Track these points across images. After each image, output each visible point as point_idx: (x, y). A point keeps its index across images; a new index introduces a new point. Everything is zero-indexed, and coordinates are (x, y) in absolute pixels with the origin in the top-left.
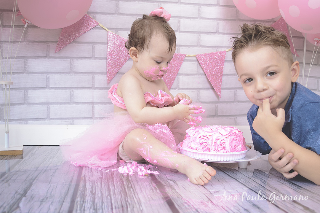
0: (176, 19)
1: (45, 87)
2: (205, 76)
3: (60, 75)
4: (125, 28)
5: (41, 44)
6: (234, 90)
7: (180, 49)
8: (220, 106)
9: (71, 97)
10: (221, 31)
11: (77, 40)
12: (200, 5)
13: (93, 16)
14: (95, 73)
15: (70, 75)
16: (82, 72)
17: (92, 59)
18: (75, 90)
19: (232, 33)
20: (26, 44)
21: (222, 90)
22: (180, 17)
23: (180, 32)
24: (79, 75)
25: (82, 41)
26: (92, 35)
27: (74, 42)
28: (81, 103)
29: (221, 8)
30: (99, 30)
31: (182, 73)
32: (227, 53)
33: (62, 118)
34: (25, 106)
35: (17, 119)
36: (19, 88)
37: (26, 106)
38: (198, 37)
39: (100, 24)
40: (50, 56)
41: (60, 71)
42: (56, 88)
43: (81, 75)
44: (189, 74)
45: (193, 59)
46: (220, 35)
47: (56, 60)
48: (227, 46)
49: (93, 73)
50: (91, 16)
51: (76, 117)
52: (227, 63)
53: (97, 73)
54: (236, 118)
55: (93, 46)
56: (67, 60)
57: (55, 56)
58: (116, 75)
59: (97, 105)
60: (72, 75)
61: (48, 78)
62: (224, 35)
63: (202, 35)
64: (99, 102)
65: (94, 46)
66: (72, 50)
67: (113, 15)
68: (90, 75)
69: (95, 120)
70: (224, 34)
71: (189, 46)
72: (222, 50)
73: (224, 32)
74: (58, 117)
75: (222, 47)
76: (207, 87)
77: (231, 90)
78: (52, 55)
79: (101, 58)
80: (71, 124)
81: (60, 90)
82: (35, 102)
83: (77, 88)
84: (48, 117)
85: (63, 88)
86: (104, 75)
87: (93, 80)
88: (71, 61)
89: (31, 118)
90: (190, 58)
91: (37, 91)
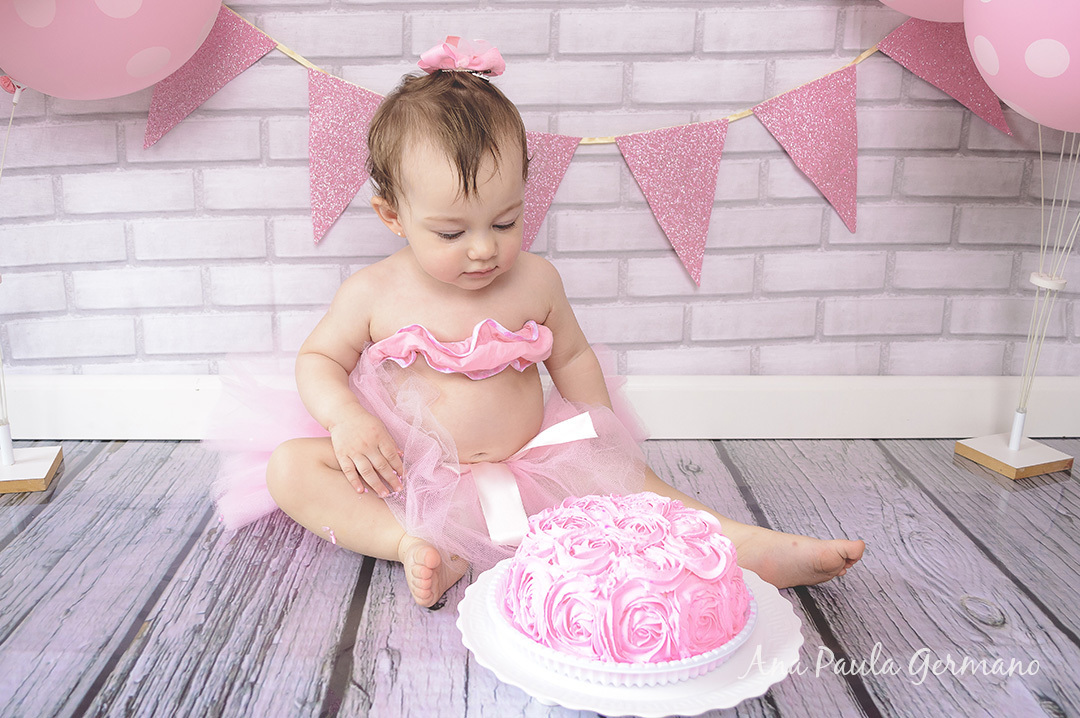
0: (545, 11)
1: (122, 261)
2: (648, 211)
3: (165, 220)
4: (364, 54)
5: (96, 122)
6: (752, 256)
7: (557, 118)
8: (699, 309)
9: (203, 291)
10: (710, 46)
11: (208, 106)
13: (256, 19)
14: (273, 210)
15: (195, 219)
16: (232, 210)
17: (261, 165)
18: (213, 268)
20: (50, 125)
21: (706, 258)
22: (559, 4)
23: (561, 57)
24: (224, 218)
25: (228, 108)
26: (255, 85)
27: (196, 110)
28: (235, 306)
30: (278, 67)
31: (565, 201)
32: (730, 125)
33: (182, 354)
34: (69, 317)
35: (51, 359)
36: (47, 265)
37: (73, 318)
38: (624, 72)
39: (280, 46)
40: (130, 161)
41: (165, 209)
42: (156, 263)
43: (231, 218)
44: (590, 205)
45: (605, 152)
46: (708, 62)
47: (147, 172)
48: (733, 100)
49: (267, 209)
50: (248, 19)
52: (729, 162)
53: (279, 210)
54: (757, 349)
55: (261, 123)
56: (183, 171)
57: (143, 161)
58: (342, 217)
59: (287, 314)
60: (200, 219)
61: (128, 232)
62: (722, 59)
63: (637, 64)
64: (292, 303)
65: (265, 121)
66: (198, 138)
67: (323, 13)
68: (259, 217)
69: (281, 360)
70: (722, 55)
71: (590, 107)
72: (717, 116)
73: (722, 51)
74: (169, 352)
75: (714, 105)
76: (656, 248)
77: (742, 256)
78: (133, 156)
79: (289, 160)
80: (210, 373)
81: (170, 268)
82: (98, 307)
83: (219, 261)
84: (139, 353)
85: (178, 260)
86: (301, 217)
87: (269, 235)
88: (196, 174)
89: (90, 354)
90: (592, 147)
91: (99, 272)
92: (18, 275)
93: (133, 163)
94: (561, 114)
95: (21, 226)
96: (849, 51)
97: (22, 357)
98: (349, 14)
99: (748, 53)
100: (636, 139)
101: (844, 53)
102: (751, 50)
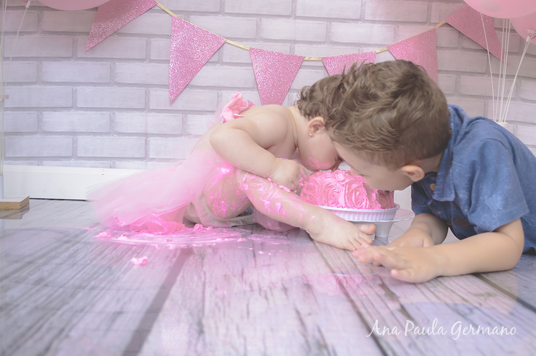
1: (69, 108)
3: (94, 87)
4: (201, 10)
5: (63, 36)
7: (294, 47)
9: (110, 124)
10: (368, 17)
11: (121, 31)
14: (149, 85)
15: (109, 88)
16: (129, 84)
17: (146, 62)
18: (117, 113)
19: (388, 21)
20: (39, 36)
23: (296, 18)
24: (125, 88)
25: (131, 33)
26: (147, 22)
27: (116, 33)
28: (127, 133)
30: (158, 14)
31: (296, 87)
32: (377, 55)
33: (97, 157)
34: (38, 136)
35: (27, 157)
36: (29, 108)
37: (40, 136)
38: (327, 27)
39: (160, 5)
40: (79, 56)
41: (94, 81)
42: (87, 109)
43: (128, 88)
45: (317, 65)
46: (367, 24)
47: (87, 62)
48: (379, 43)
49: (147, 84)
51: (118, 156)
53: (153, 85)
55: (147, 41)
56: (105, 63)
57: (85, 57)
58: (185, 90)
59: (154, 138)
60: (112, 87)
61: (74, 92)
63: (333, 23)
64: (156, 132)
65: (150, 40)
66: (114, 47)
68: (142, 88)
69: (149, 163)
70: (374, 22)
72: (371, 50)
73: (374, 19)
74: (90, 156)
78: (80, 54)
79: (160, 60)
80: (111, 167)
81: (94, 112)
82: (55, 131)
83: (120, 109)
84: (74, 156)
85: (98, 108)
86: (164, 89)
87: (147, 98)
88: (112, 64)
89: (48, 156)
90: (312, 62)
91: (57, 112)
93: (80, 58)
94: (296, 45)
95: (18, 87)
96: (433, 23)
97: (11, 156)
99: (386, 21)
100: (332, 58)
101: (431, 24)
102: (387, 20)
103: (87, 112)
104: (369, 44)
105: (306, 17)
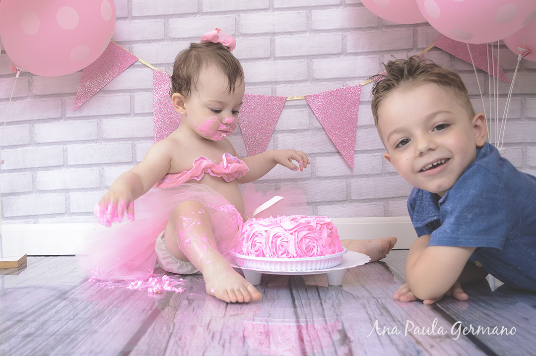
0: (267, 37)
1: (61, 166)
2: (324, 132)
3: (83, 145)
5: (52, 98)
6: (380, 154)
7: (276, 88)
8: (355, 183)
9: (100, 180)
10: (350, 50)
11: (105, 89)
12: (310, 8)
13: (129, 48)
14: (136, 138)
15: (97, 144)
16: (116, 139)
17: (130, 116)
18: (106, 168)
19: (372, 52)
20: (30, 100)
21: (356, 155)
22: (274, 34)
23: (276, 58)
24: (112, 143)
25: (115, 89)
26: (130, 78)
29: (349, 8)
30: (140, 69)
31: (281, 129)
32: (362, 88)
34: (34, 195)
35: (24, 216)
36: (24, 169)
38: (308, 64)
39: (140, 60)
40: (67, 116)
41: (83, 139)
42: (78, 166)
43: (115, 142)
44: (294, 130)
45: (300, 104)
46: (349, 57)
47: (75, 121)
48: (363, 75)
49: (133, 138)
50: (126, 48)
52: (364, 106)
53: (139, 138)
54: (387, 203)
55: (131, 96)
56: (93, 120)
57: (74, 116)
60: (100, 144)
61: (65, 151)
62: (356, 56)
63: (314, 60)
65: (133, 95)
66: (100, 104)
67: (161, 43)
68: (129, 142)
70: (356, 54)
71: (292, 82)
72: (356, 83)
73: (356, 52)
74: (82, 211)
75: (354, 78)
76: (329, 151)
77: (375, 154)
78: (69, 114)
79: (145, 113)
81: (84, 169)
82: (48, 189)
83: (109, 164)
84: (67, 212)
85: (88, 164)
86: (149, 141)
87: (134, 150)
88: (99, 121)
89: (43, 213)
90: (294, 102)
91: (49, 171)
92: (10, 174)
93: (69, 117)
94: (278, 86)
95: (13, 149)
96: (421, 48)
97: (9, 215)
98: (173, 43)
99: (369, 52)
100: (315, 96)
101: (418, 49)
102: (371, 50)
103: (78, 169)
104: (354, 77)
105: (286, 57)
